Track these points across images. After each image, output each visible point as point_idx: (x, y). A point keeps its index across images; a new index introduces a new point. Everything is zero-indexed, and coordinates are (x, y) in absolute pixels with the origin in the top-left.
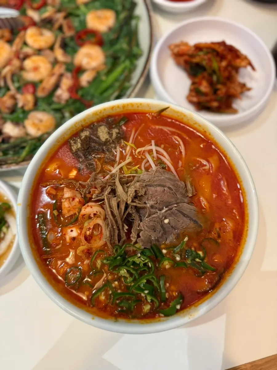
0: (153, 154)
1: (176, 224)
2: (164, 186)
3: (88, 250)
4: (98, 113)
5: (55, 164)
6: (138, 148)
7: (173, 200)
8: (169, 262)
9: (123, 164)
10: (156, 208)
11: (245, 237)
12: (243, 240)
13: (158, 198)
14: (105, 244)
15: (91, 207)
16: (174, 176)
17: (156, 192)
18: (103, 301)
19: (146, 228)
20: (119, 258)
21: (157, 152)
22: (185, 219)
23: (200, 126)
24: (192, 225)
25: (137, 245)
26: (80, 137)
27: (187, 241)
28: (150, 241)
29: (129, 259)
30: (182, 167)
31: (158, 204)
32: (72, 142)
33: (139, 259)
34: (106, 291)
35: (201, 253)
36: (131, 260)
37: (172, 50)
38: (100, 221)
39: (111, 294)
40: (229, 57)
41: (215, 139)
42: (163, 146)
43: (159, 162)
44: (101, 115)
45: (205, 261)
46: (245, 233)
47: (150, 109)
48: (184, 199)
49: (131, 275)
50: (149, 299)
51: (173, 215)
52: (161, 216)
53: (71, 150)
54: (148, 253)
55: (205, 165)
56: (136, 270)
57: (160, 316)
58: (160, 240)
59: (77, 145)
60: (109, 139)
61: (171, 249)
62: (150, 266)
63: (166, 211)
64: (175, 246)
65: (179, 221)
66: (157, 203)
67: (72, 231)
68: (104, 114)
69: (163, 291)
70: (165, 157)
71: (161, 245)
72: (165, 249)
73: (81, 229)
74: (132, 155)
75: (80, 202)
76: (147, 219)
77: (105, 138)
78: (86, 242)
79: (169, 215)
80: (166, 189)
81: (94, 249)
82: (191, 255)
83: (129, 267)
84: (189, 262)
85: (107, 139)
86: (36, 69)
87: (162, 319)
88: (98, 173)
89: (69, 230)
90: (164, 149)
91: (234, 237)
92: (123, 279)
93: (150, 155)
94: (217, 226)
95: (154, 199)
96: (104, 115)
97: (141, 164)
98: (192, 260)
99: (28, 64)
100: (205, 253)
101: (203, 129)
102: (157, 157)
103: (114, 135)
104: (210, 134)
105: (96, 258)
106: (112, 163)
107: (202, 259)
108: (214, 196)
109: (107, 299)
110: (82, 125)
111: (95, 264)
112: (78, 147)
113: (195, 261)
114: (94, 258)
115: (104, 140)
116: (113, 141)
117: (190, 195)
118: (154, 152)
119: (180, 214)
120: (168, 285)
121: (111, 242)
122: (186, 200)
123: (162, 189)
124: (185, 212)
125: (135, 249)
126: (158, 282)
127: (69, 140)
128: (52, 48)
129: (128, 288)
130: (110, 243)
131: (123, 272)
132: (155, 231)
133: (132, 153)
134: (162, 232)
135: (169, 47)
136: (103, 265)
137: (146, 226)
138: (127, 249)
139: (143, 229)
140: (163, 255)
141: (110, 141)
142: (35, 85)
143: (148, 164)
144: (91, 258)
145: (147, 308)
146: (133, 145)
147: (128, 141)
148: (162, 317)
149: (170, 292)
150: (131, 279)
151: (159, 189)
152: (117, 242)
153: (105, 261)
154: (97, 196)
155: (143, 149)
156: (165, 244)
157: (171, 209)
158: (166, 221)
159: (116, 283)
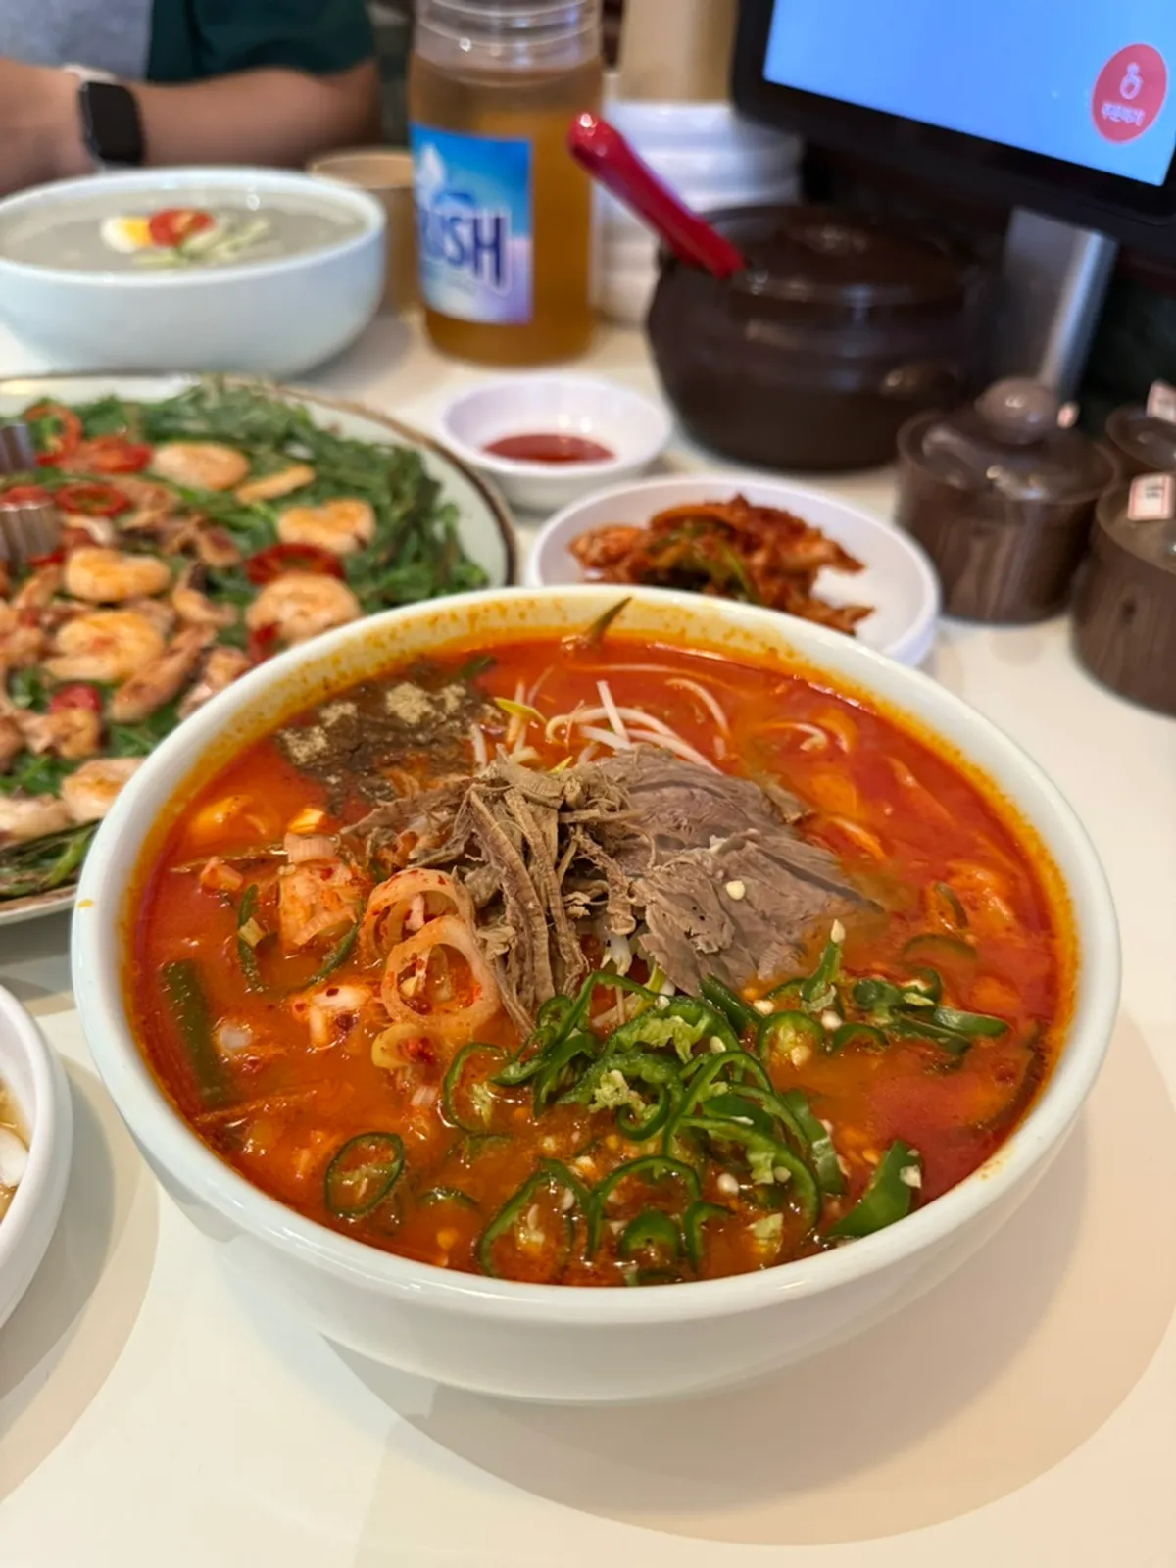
0: (613, 727)
1: (775, 907)
2: (686, 786)
3: (425, 1041)
4: (385, 639)
5: (229, 800)
6: (549, 718)
8: (799, 1031)
10: (681, 845)
13: (678, 813)
14: (502, 1014)
17: (664, 801)
18: (538, 1251)
19: (664, 901)
20: (575, 1034)
21: (628, 722)
22: (805, 886)
23: (748, 636)
24: (838, 904)
26: (320, 722)
29: (621, 1037)
30: (729, 751)
31: (682, 829)
32: (288, 736)
33: (669, 1022)
34: (547, 1202)
37: (582, 556)
38: (453, 931)
39: (571, 1210)
40: (770, 536)
41: (813, 664)
42: (639, 705)
44: (394, 649)
47: (565, 619)
48: (774, 826)
49: (648, 1092)
51: (753, 871)
52: (709, 868)
55: (811, 736)
58: (732, 966)
59: (311, 744)
60: (434, 713)
62: (723, 1049)
65: (786, 892)
66: (678, 827)
67: (332, 992)
68: (407, 648)
71: (739, 983)
72: (762, 999)
74: (531, 742)
75: (355, 879)
76: (656, 869)
77: (419, 712)
78: (407, 1010)
79: (740, 866)
80: (697, 791)
81: (449, 1042)
82: (880, 995)
84: (881, 1017)
85: (426, 715)
86: (104, 644)
89: (322, 994)
90: (647, 712)
93: (601, 727)
95: (664, 817)
96: (403, 652)
97: (577, 756)
98: (892, 1013)
99: (73, 634)
101: (763, 644)
102: (632, 734)
103: (452, 704)
104: (791, 654)
105: (463, 1076)
108: (886, 811)
109: (559, 1241)
110: (325, 680)
111: (463, 1104)
112: (318, 748)
114: (457, 1076)
115: (414, 719)
116: (450, 718)
117: (795, 817)
118: (617, 723)
119: (778, 868)
120: (828, 1125)
121: (524, 995)
122: (784, 833)
123: (683, 792)
124: (795, 863)
127: (280, 731)
128: (161, 594)
130: (519, 999)
131: (610, 1089)
132: (702, 918)
133: (530, 734)
134: (730, 928)
135: (572, 548)
137: (662, 894)
140: (763, 1021)
141: (437, 717)
142: (100, 690)
144: (441, 1079)
145: (768, 1227)
149: (852, 1155)
150: (655, 1110)
151: (671, 792)
153: (513, 1072)
154: (426, 850)
155: (569, 719)
156: (758, 985)
157: (739, 845)
158: (735, 889)
159: (585, 1161)
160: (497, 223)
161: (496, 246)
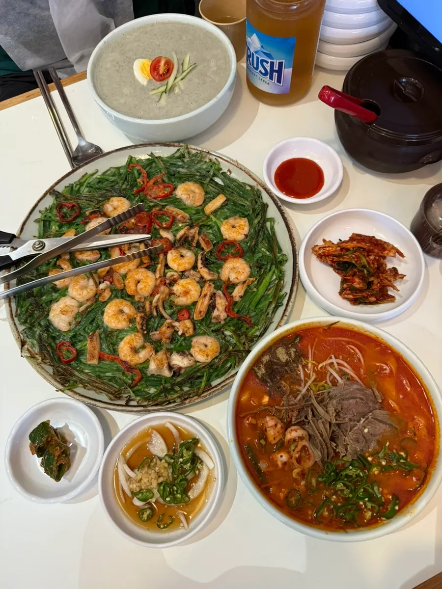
0: (334, 366)
1: (374, 431)
2: (355, 398)
3: (302, 471)
6: (319, 363)
7: (367, 409)
8: (377, 468)
9: (310, 382)
10: (355, 421)
11: (438, 431)
12: (437, 434)
13: (354, 410)
14: (316, 464)
15: (296, 431)
16: (361, 385)
17: (350, 405)
18: (327, 516)
19: (351, 441)
20: (333, 474)
21: (338, 364)
22: (381, 424)
23: (371, 333)
24: (387, 428)
25: (345, 459)
26: (262, 363)
27: (388, 446)
28: (355, 452)
29: (342, 473)
30: (364, 374)
31: (355, 416)
32: (256, 369)
33: (352, 471)
34: (328, 507)
35: (402, 453)
36: (344, 473)
38: (305, 443)
39: (332, 509)
40: (376, 250)
42: (341, 357)
43: (343, 374)
45: (408, 460)
46: (437, 427)
47: (320, 324)
48: (375, 406)
49: (347, 487)
50: (369, 505)
51: (370, 424)
52: (361, 427)
53: (257, 377)
54: (357, 464)
55: (386, 369)
56: (350, 482)
57: (382, 520)
58: (364, 449)
59: (262, 371)
60: (289, 359)
61: (376, 456)
62: (362, 475)
63: (364, 421)
64: (378, 453)
65: (376, 427)
67: (281, 456)
69: (379, 496)
70: (347, 368)
71: (365, 454)
72: (369, 457)
73: (289, 452)
74: (314, 371)
75: (282, 427)
76: (350, 433)
77: (285, 359)
78: (298, 465)
79: (367, 424)
80: (358, 400)
81: (306, 470)
82: (395, 457)
83: (343, 480)
84: (394, 464)
85: (287, 359)
86: (186, 293)
87: (385, 522)
88: (289, 395)
89: (279, 456)
90: (343, 360)
91: (428, 432)
92: (339, 492)
93: (332, 368)
94: (411, 426)
95: (351, 412)
97: (326, 379)
98: (396, 462)
99: (177, 288)
100: (407, 453)
101: (375, 335)
102: (339, 369)
103: (293, 355)
105: (311, 477)
106: (298, 382)
107: (405, 459)
108: (401, 397)
109: (330, 514)
111: (310, 484)
112: (263, 373)
113: (399, 462)
114: (309, 478)
115: (284, 361)
116: (294, 361)
117: (380, 401)
118: (335, 364)
119: (375, 421)
120: (381, 489)
121: (322, 460)
122: (377, 407)
123: (354, 401)
124: (379, 418)
125: (343, 462)
126: (373, 489)
127: (254, 368)
128: (195, 267)
129: (346, 499)
131: (340, 486)
132: (359, 442)
133: (314, 369)
134: (365, 441)
135: (313, 249)
136: (318, 483)
137: (351, 439)
138: (337, 464)
139: (349, 443)
140: (370, 464)
141: (290, 361)
142: (189, 309)
143: (332, 377)
144: (305, 479)
145: (369, 515)
146: (314, 362)
147: (307, 358)
148: (384, 520)
149: (385, 496)
150: (349, 491)
151: (351, 401)
152: (326, 459)
153: (320, 479)
154: (297, 419)
155: (324, 364)
156: (368, 452)
157: (368, 418)
158: (366, 431)
159: (334, 497)
160: (281, 64)
161: (279, 72)
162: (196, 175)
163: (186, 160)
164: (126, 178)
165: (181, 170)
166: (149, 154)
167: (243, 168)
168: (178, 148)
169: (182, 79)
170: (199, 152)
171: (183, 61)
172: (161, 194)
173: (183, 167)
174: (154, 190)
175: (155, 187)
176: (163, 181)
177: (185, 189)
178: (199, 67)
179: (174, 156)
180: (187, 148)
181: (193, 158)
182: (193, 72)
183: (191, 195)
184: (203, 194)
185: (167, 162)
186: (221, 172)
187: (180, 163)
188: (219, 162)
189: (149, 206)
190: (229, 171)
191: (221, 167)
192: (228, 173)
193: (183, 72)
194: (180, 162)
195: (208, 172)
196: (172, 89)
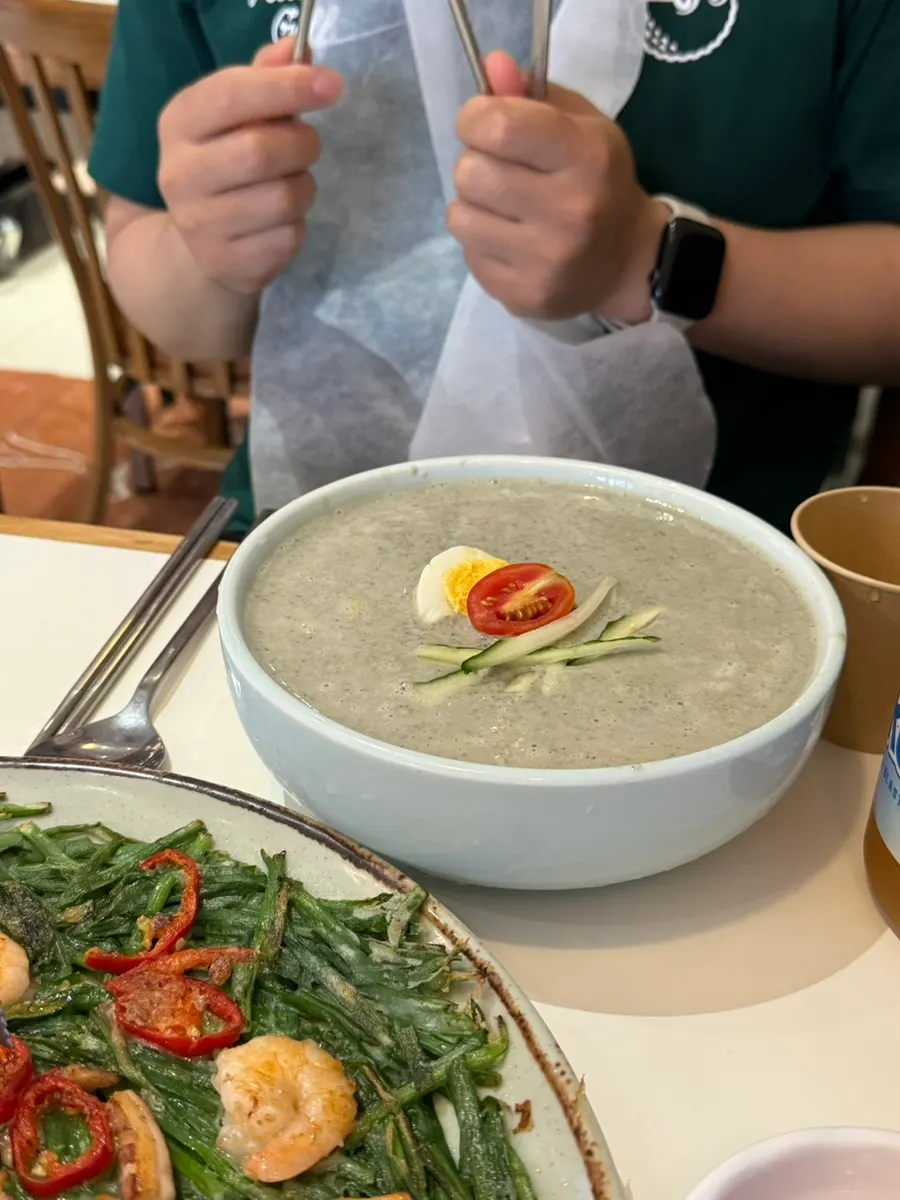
162: (375, 1043)
163: (378, 951)
164: (106, 891)
165: (332, 979)
166: (271, 853)
167: (590, 1137)
168: (387, 891)
169: (570, 663)
170: (450, 948)
171: (623, 618)
172: (162, 1026)
173: (346, 975)
174: (157, 994)
175: (175, 987)
176: (229, 982)
177: (271, 1066)
178: (663, 658)
179: (348, 913)
180: (419, 910)
181: (411, 962)
182: (635, 662)
183: (267, 1109)
184: (331, 1139)
185: (308, 918)
186: (485, 1093)
187: (348, 952)
188: (506, 1041)
189: (75, 1044)
190: (525, 1110)
191: (504, 1071)
192: (514, 1120)
193: (598, 641)
194: (352, 945)
195: (431, 1056)
196: (506, 672)
